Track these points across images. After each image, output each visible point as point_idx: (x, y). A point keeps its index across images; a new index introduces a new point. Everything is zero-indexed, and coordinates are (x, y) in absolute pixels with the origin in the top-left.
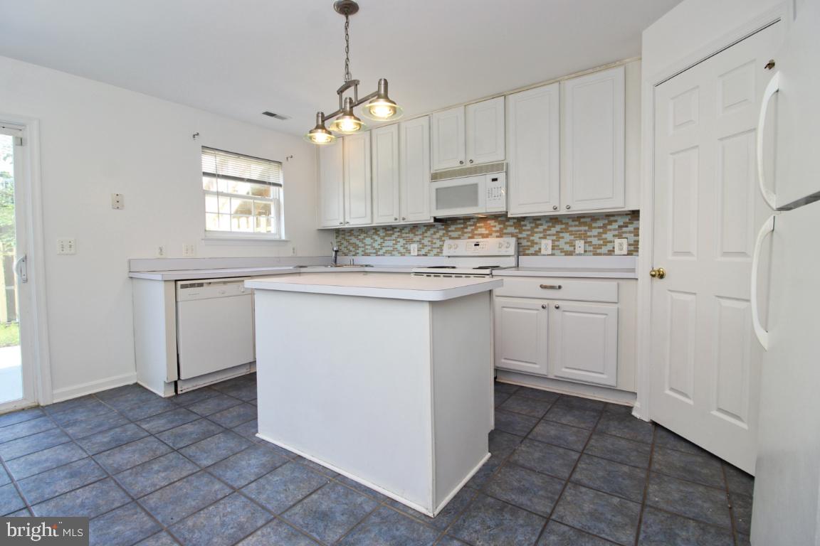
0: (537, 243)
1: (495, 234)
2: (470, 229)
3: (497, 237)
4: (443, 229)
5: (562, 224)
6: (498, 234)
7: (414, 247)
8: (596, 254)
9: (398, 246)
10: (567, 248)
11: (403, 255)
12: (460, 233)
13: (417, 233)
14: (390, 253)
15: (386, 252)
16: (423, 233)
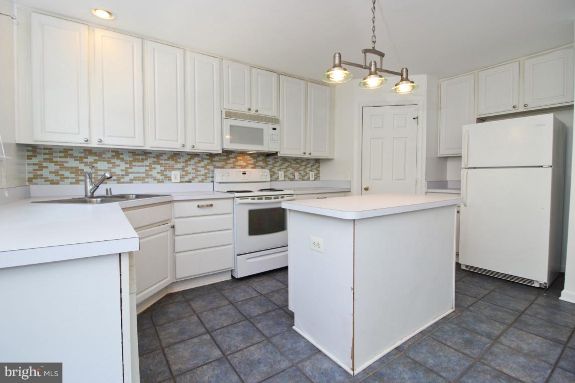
0: (276, 173)
1: (250, 166)
2: (231, 161)
3: (252, 168)
4: (208, 159)
5: (289, 162)
6: (253, 166)
7: (175, 175)
8: (303, 180)
9: (154, 173)
10: (291, 176)
11: (159, 181)
12: (224, 163)
13: (179, 160)
14: (142, 180)
15: (135, 179)
16: (186, 161)
